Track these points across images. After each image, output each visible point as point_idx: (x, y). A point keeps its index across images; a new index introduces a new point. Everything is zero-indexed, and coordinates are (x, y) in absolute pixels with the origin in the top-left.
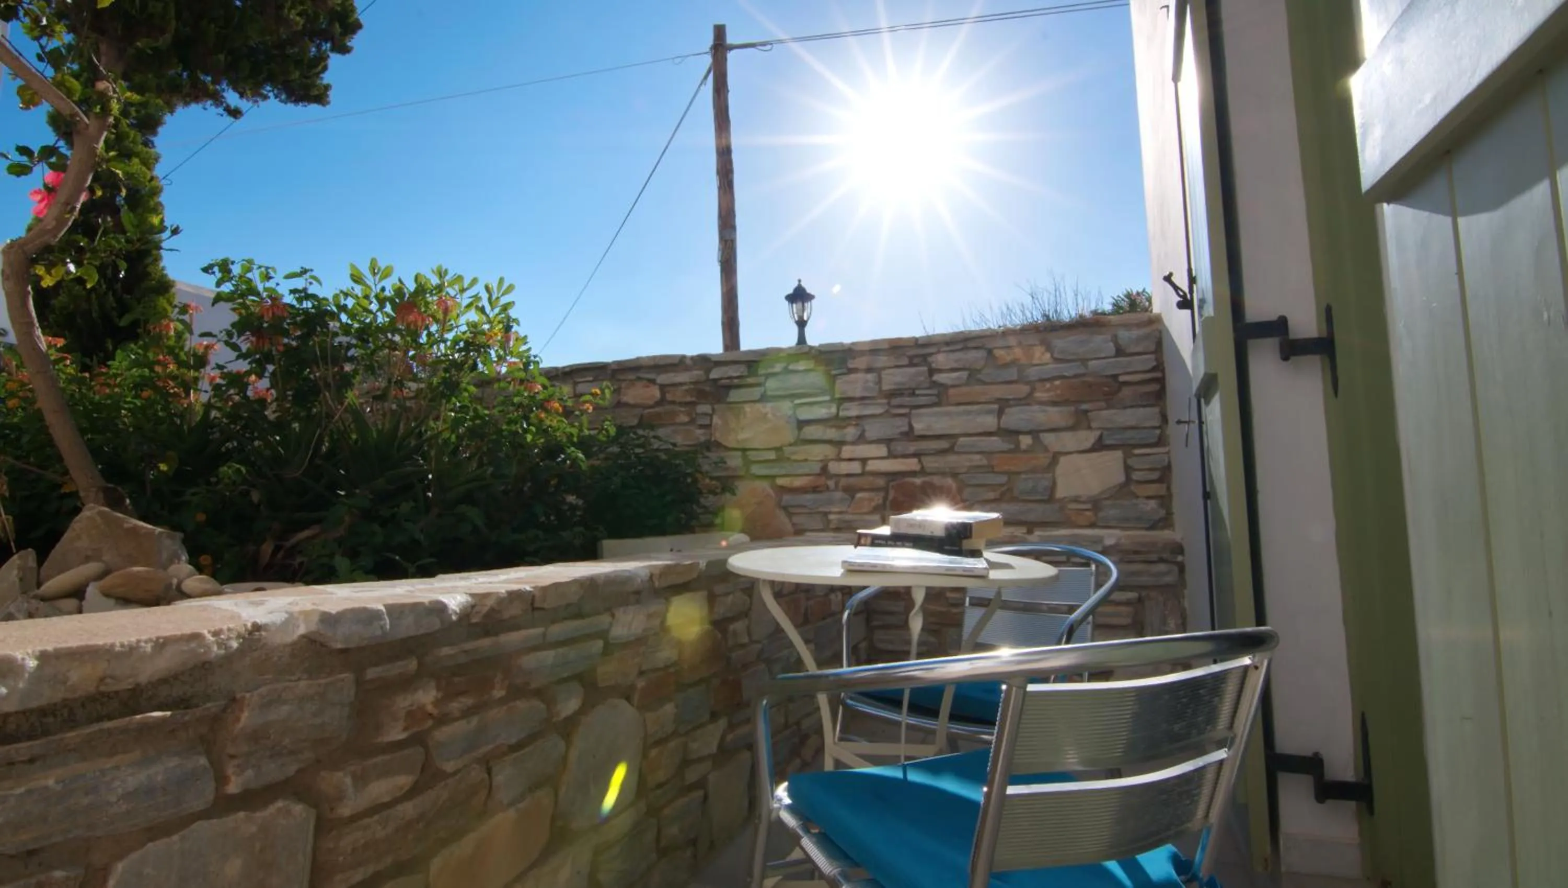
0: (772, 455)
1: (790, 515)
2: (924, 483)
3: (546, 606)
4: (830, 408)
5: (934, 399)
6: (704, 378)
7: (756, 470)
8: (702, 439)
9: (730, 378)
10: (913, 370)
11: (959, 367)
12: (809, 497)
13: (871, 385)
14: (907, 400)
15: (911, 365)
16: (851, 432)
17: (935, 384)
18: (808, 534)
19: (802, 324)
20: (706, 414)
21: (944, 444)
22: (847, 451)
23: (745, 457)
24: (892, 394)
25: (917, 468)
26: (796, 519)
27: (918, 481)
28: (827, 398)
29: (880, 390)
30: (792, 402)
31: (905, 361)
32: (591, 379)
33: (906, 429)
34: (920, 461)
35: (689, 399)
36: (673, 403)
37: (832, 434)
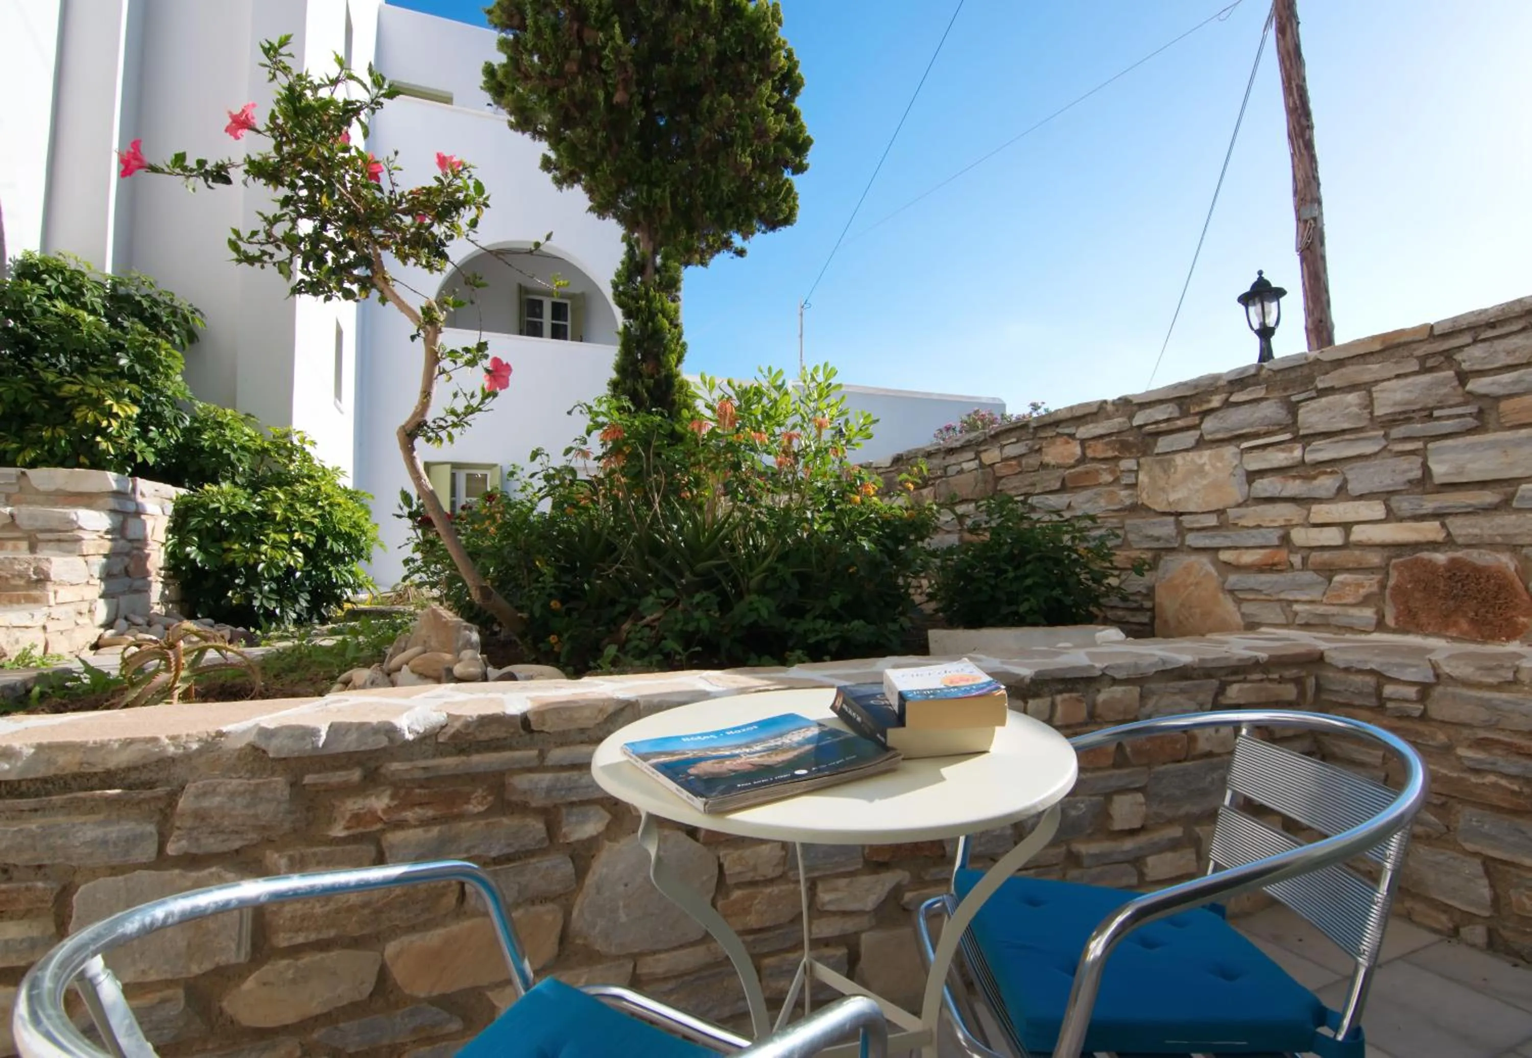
0: (1212, 521)
1: (1239, 602)
2: (1453, 561)
3: (546, 729)
4: (1291, 450)
5: (1471, 422)
6: (1128, 425)
7: (1192, 540)
8: (1128, 502)
9: (1157, 422)
10: (1427, 378)
11: (1516, 362)
12: (1263, 577)
13: (1355, 410)
14: (1417, 428)
15: (1424, 370)
16: (1326, 484)
17: (1472, 397)
18: (1263, 629)
19: (1265, 333)
20: (1131, 471)
21: (1489, 497)
22: (1320, 512)
23: (1178, 524)
24: (1392, 421)
25: (1440, 536)
26: (1247, 608)
27: (1440, 558)
28: (1287, 436)
29: (1372, 418)
30: (1238, 447)
31: (1414, 366)
32: (1014, 440)
33: (1417, 474)
34: (1443, 525)
35: (1110, 454)
36: (1094, 459)
37: (1294, 487)
